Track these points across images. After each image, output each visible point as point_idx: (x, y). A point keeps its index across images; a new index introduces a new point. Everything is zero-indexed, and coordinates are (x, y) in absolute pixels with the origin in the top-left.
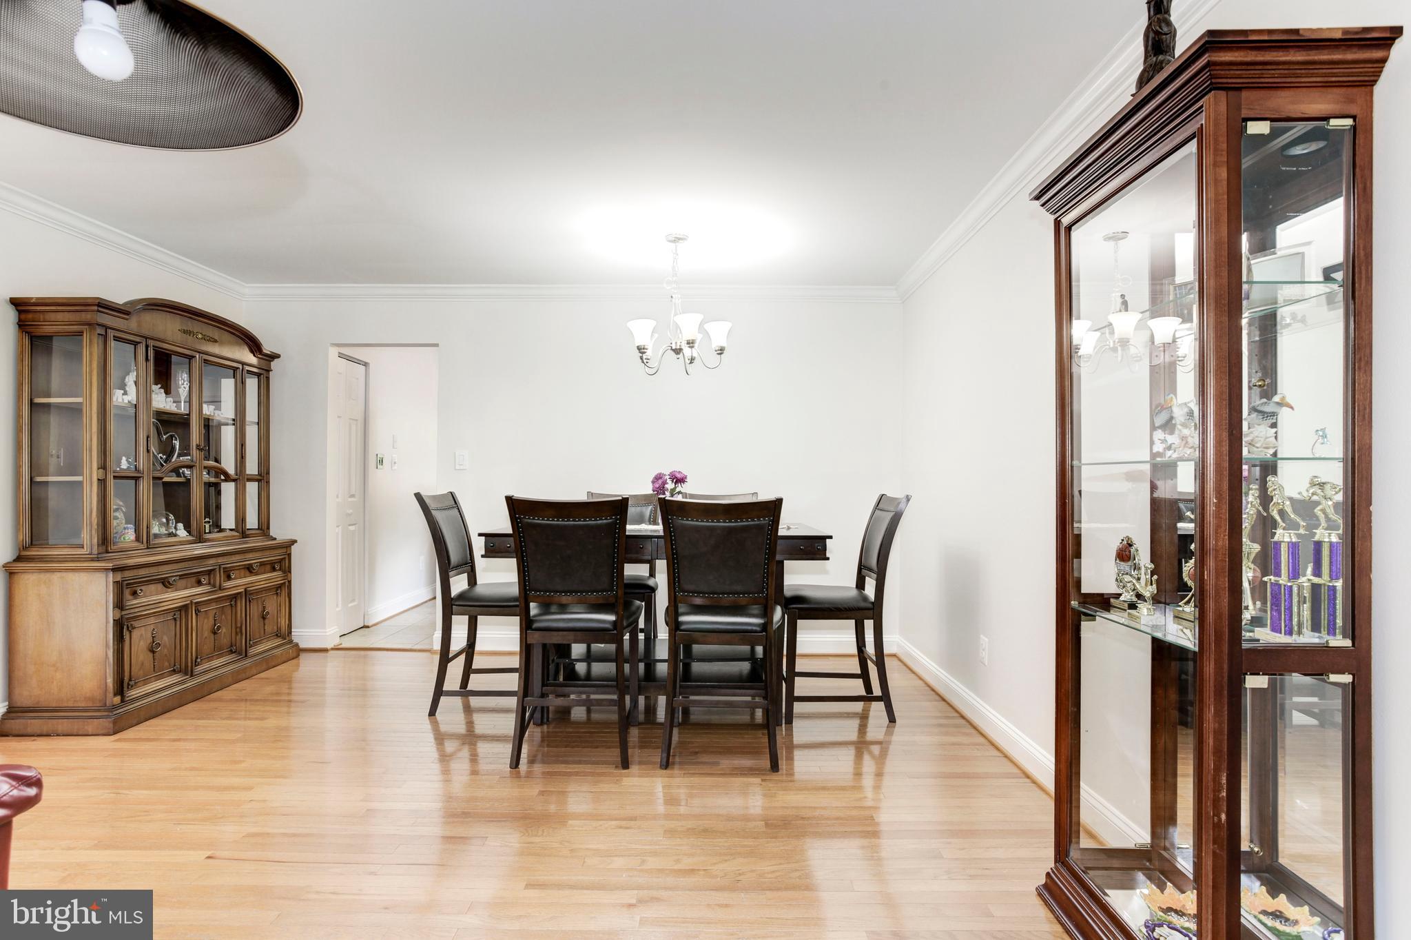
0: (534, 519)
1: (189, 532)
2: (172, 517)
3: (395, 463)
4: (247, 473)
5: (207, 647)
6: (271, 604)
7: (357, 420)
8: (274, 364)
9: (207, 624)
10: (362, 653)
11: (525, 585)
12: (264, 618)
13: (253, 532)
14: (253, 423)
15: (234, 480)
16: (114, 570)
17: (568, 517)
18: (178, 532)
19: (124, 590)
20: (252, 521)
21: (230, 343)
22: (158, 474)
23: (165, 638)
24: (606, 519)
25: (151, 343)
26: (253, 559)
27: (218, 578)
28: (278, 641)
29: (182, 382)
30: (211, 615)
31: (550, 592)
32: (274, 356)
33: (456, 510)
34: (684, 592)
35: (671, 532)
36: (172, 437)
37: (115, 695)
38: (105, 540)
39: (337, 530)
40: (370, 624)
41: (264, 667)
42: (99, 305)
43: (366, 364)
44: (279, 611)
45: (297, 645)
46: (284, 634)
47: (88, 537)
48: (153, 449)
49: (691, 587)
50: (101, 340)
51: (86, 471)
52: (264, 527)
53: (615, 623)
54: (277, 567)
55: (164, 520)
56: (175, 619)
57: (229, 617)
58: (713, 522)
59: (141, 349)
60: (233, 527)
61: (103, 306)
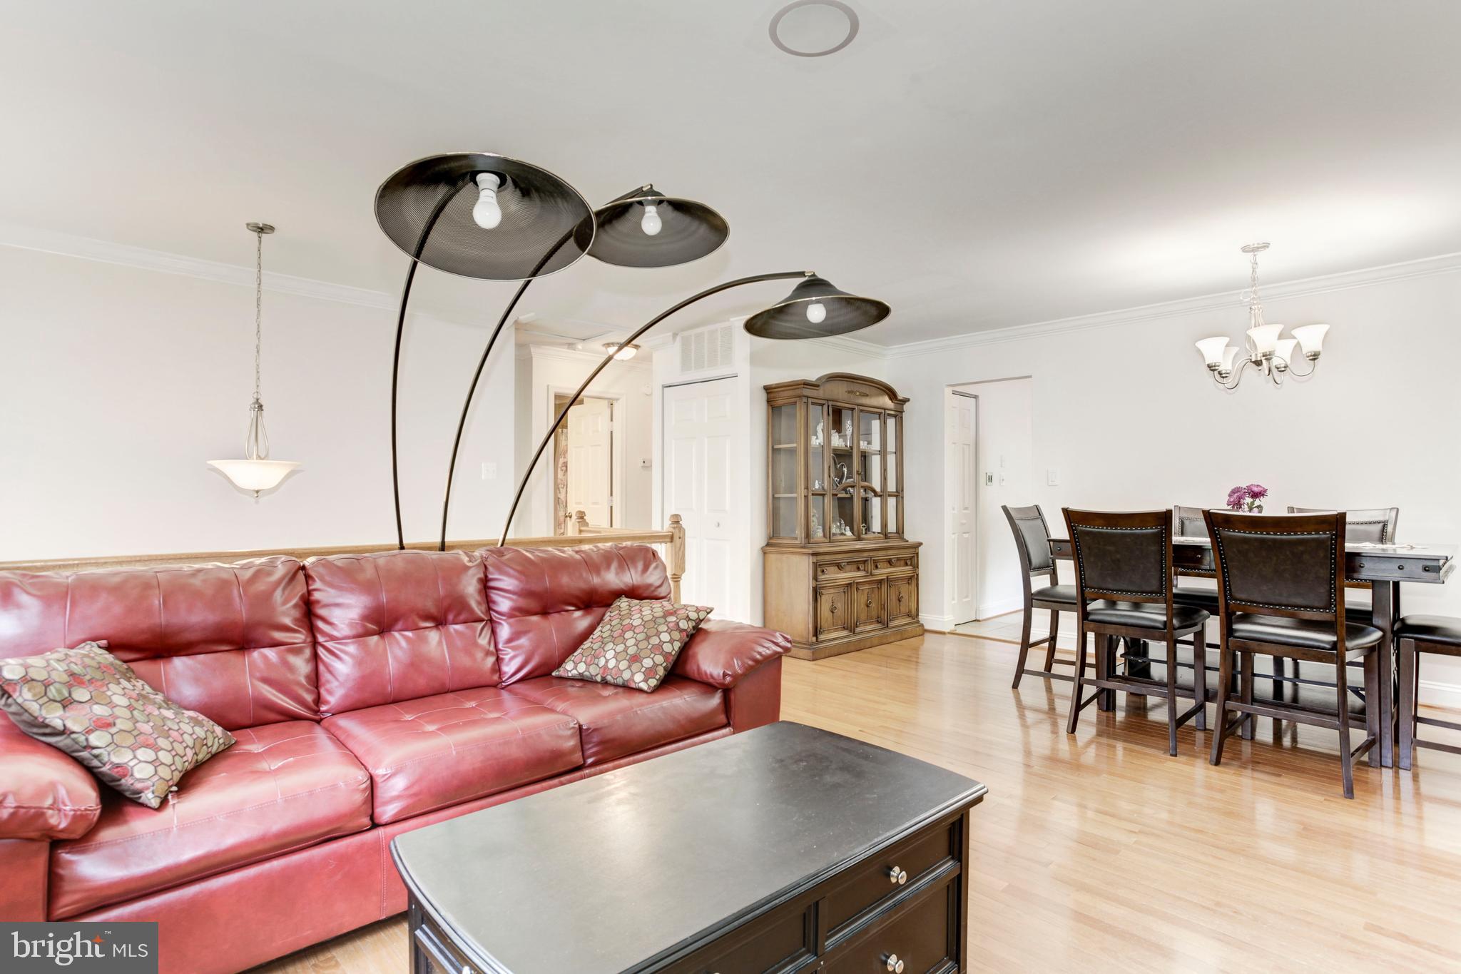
0: (1086, 527)
1: (853, 533)
2: (842, 522)
3: (1003, 480)
4: (889, 490)
5: (863, 616)
6: (904, 589)
7: (969, 445)
8: (906, 407)
9: (863, 599)
10: (974, 639)
11: (1081, 583)
12: (900, 601)
13: (893, 535)
14: (892, 452)
15: (880, 496)
16: (814, 554)
17: (1116, 526)
18: (846, 533)
19: (818, 568)
20: (892, 528)
21: (878, 395)
22: (835, 492)
23: (839, 604)
24: (1151, 528)
25: (830, 403)
26: (892, 554)
27: (870, 566)
28: (909, 620)
29: (848, 426)
30: (866, 592)
31: (1103, 589)
32: (905, 401)
33: (1040, 521)
34: (1237, 600)
35: (1218, 543)
36: (842, 465)
37: (813, 636)
38: (808, 535)
39: (953, 536)
40: (981, 619)
41: (899, 637)
42: (805, 384)
43: (976, 397)
44: (910, 596)
45: (922, 625)
46: (914, 615)
47: (799, 533)
48: (832, 475)
49: (1243, 596)
50: (805, 405)
51: (799, 490)
52: (900, 532)
53: (1165, 623)
54: (909, 563)
55: (839, 524)
56: (844, 592)
57: (877, 596)
58: (1262, 534)
59: (825, 408)
60: (880, 531)
61: (806, 384)
